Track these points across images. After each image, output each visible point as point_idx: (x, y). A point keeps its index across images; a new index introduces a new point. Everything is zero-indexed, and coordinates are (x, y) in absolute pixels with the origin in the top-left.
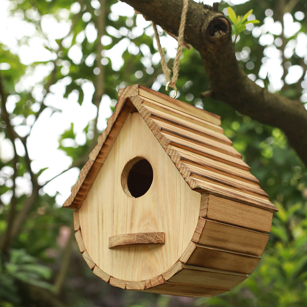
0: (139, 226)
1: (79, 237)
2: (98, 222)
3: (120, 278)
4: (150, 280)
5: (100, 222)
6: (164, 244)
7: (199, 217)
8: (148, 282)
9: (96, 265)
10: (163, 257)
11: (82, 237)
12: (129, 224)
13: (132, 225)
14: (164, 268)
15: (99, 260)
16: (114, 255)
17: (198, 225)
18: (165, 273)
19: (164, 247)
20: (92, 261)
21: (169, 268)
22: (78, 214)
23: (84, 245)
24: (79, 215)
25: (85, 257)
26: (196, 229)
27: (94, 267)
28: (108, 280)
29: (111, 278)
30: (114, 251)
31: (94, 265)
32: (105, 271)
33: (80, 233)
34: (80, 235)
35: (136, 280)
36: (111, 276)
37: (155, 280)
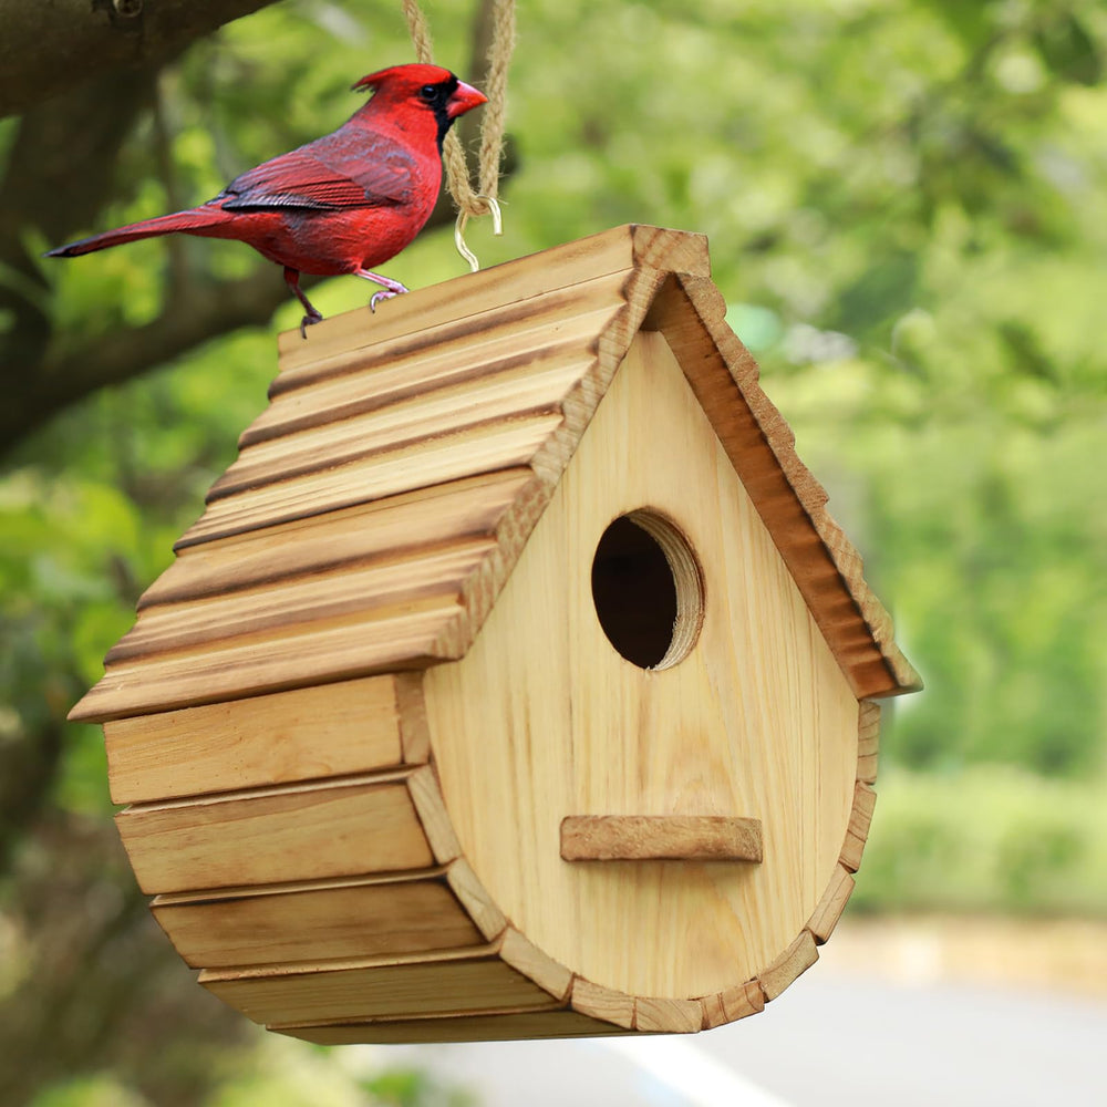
0: (669, 783)
1: (430, 797)
2: (511, 741)
3: (610, 984)
4: (720, 997)
5: (520, 742)
6: (757, 861)
7: (857, 781)
8: (712, 1002)
9: (509, 924)
10: (756, 914)
11: (442, 798)
12: (631, 772)
13: (642, 776)
14: (762, 953)
15: (522, 905)
16: (584, 889)
17: (853, 809)
18: (767, 973)
19: (757, 875)
20: (491, 906)
21: (779, 953)
22: (416, 692)
23: (453, 832)
24: (422, 694)
25: (460, 886)
26: (852, 822)
27: (504, 931)
28: (563, 991)
29: (577, 984)
30: (583, 874)
31: (504, 924)
32: (549, 951)
33: (432, 780)
34: (432, 789)
35: (670, 996)
36: (574, 976)
37: (738, 998)
